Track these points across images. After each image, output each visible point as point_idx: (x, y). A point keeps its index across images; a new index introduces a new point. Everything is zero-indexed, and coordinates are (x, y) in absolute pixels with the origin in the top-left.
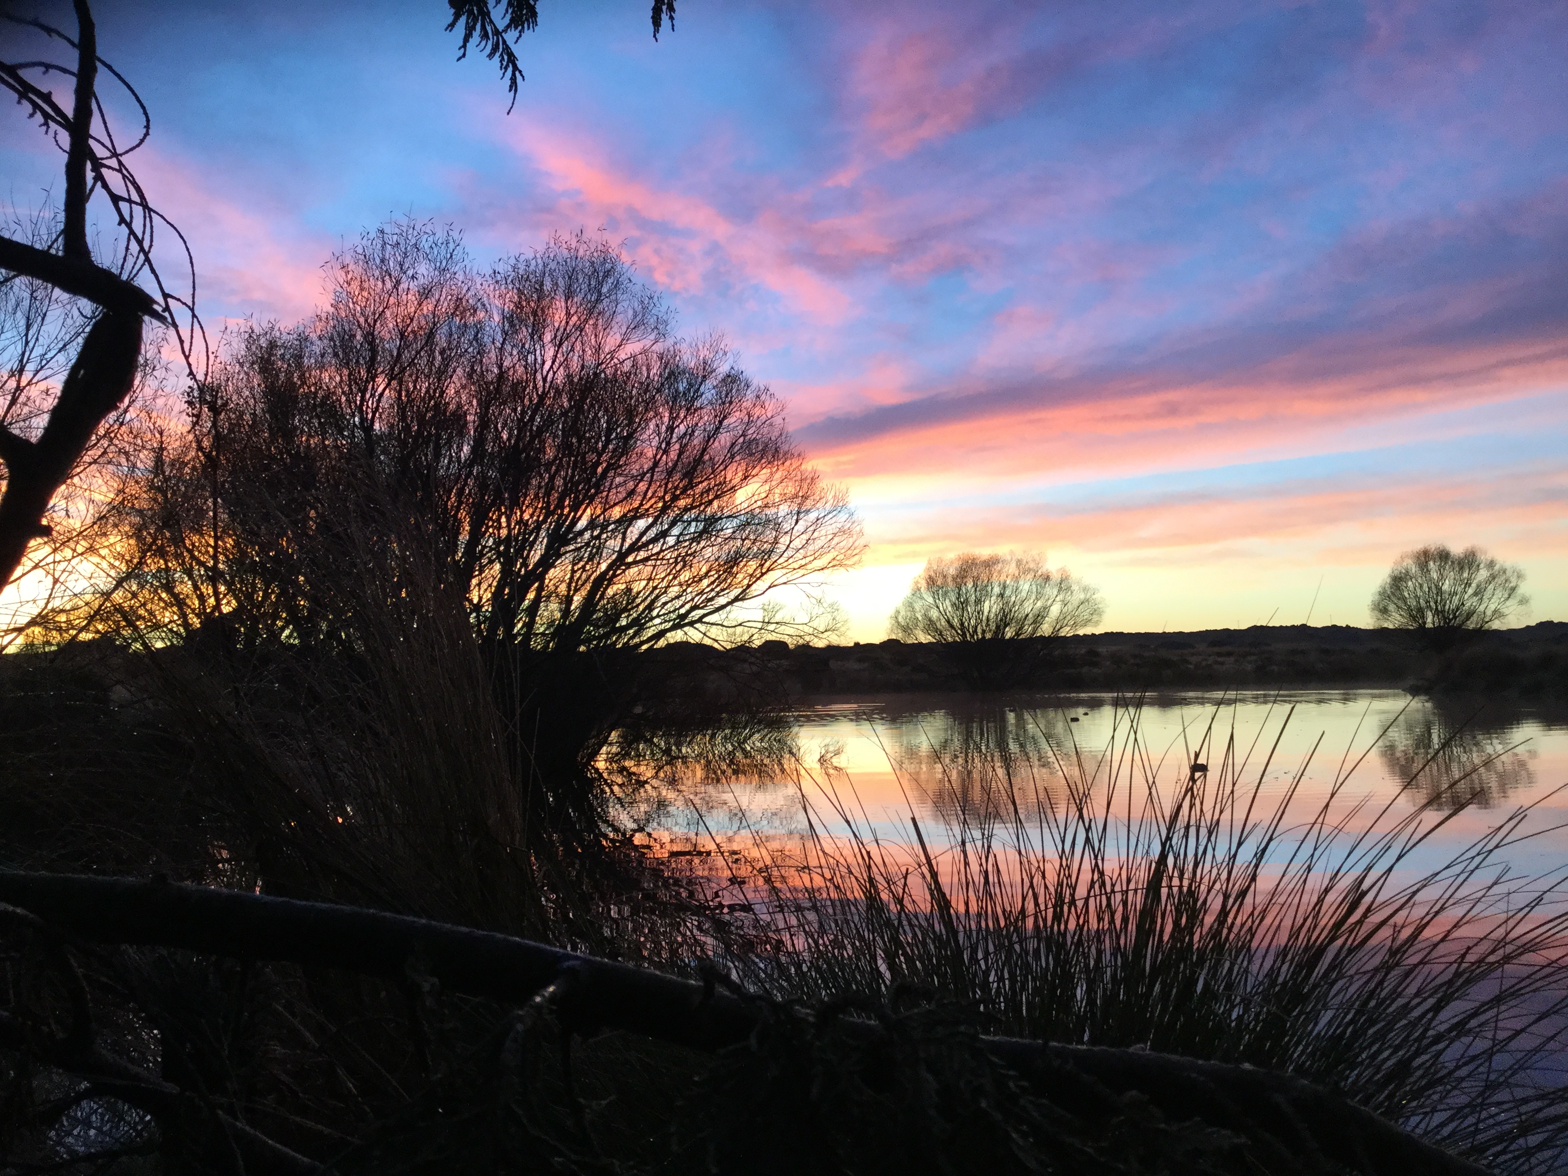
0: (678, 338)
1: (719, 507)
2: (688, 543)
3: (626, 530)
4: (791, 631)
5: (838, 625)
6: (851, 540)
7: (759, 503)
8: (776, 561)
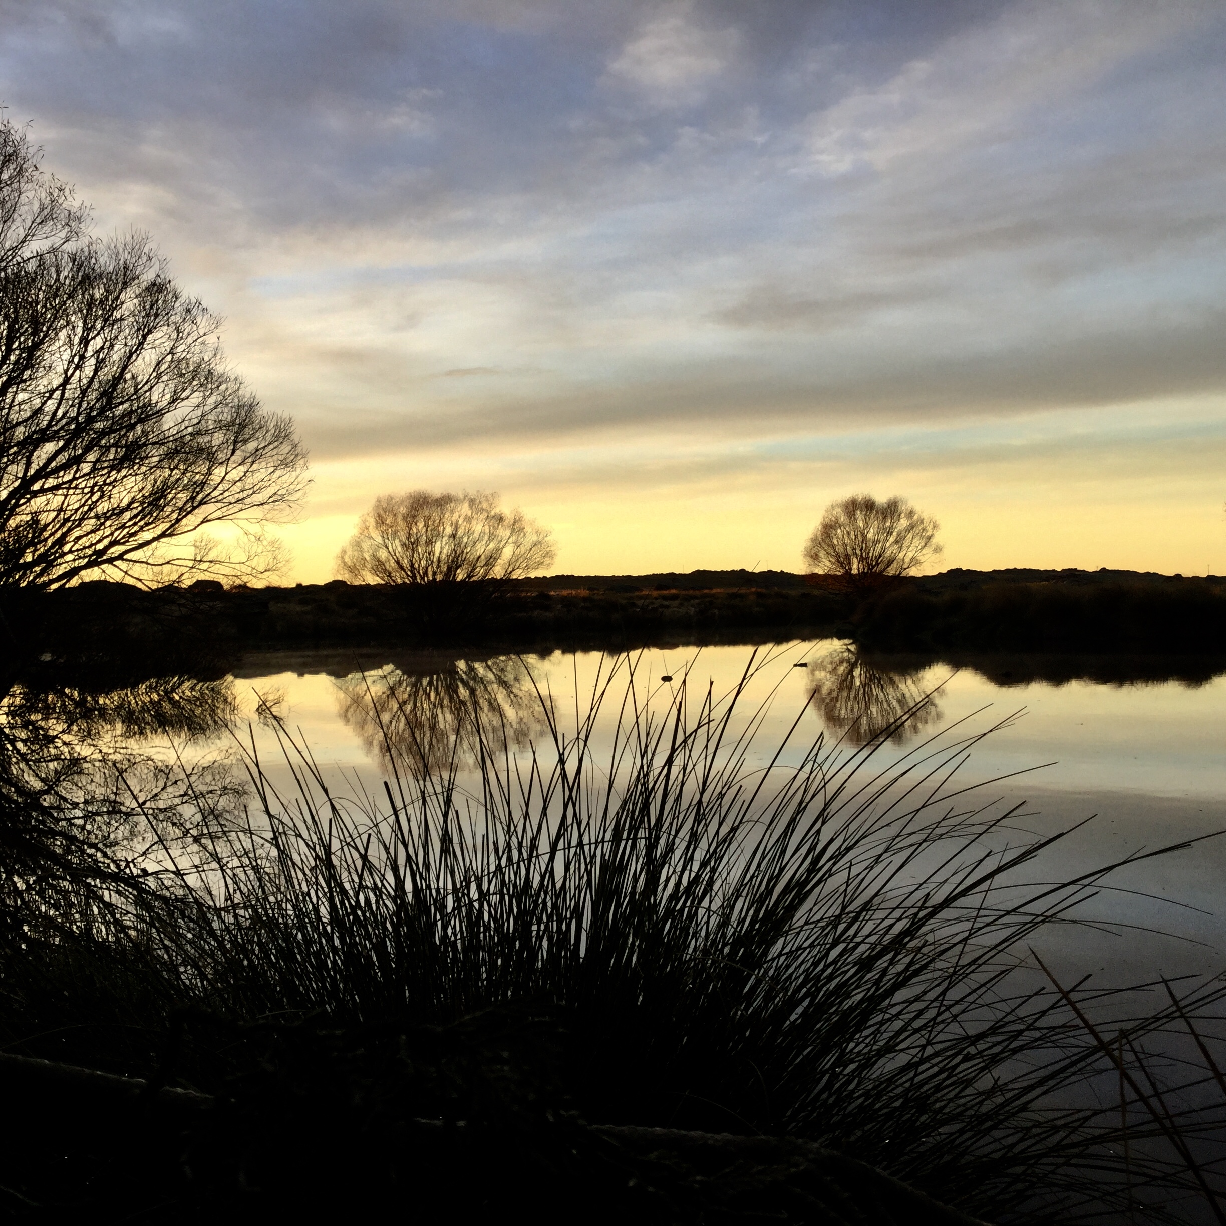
0: (94, 239)
1: (143, 432)
2: (106, 471)
3: (31, 454)
4: (227, 571)
5: (280, 565)
6: (294, 474)
7: (190, 430)
8: (209, 494)
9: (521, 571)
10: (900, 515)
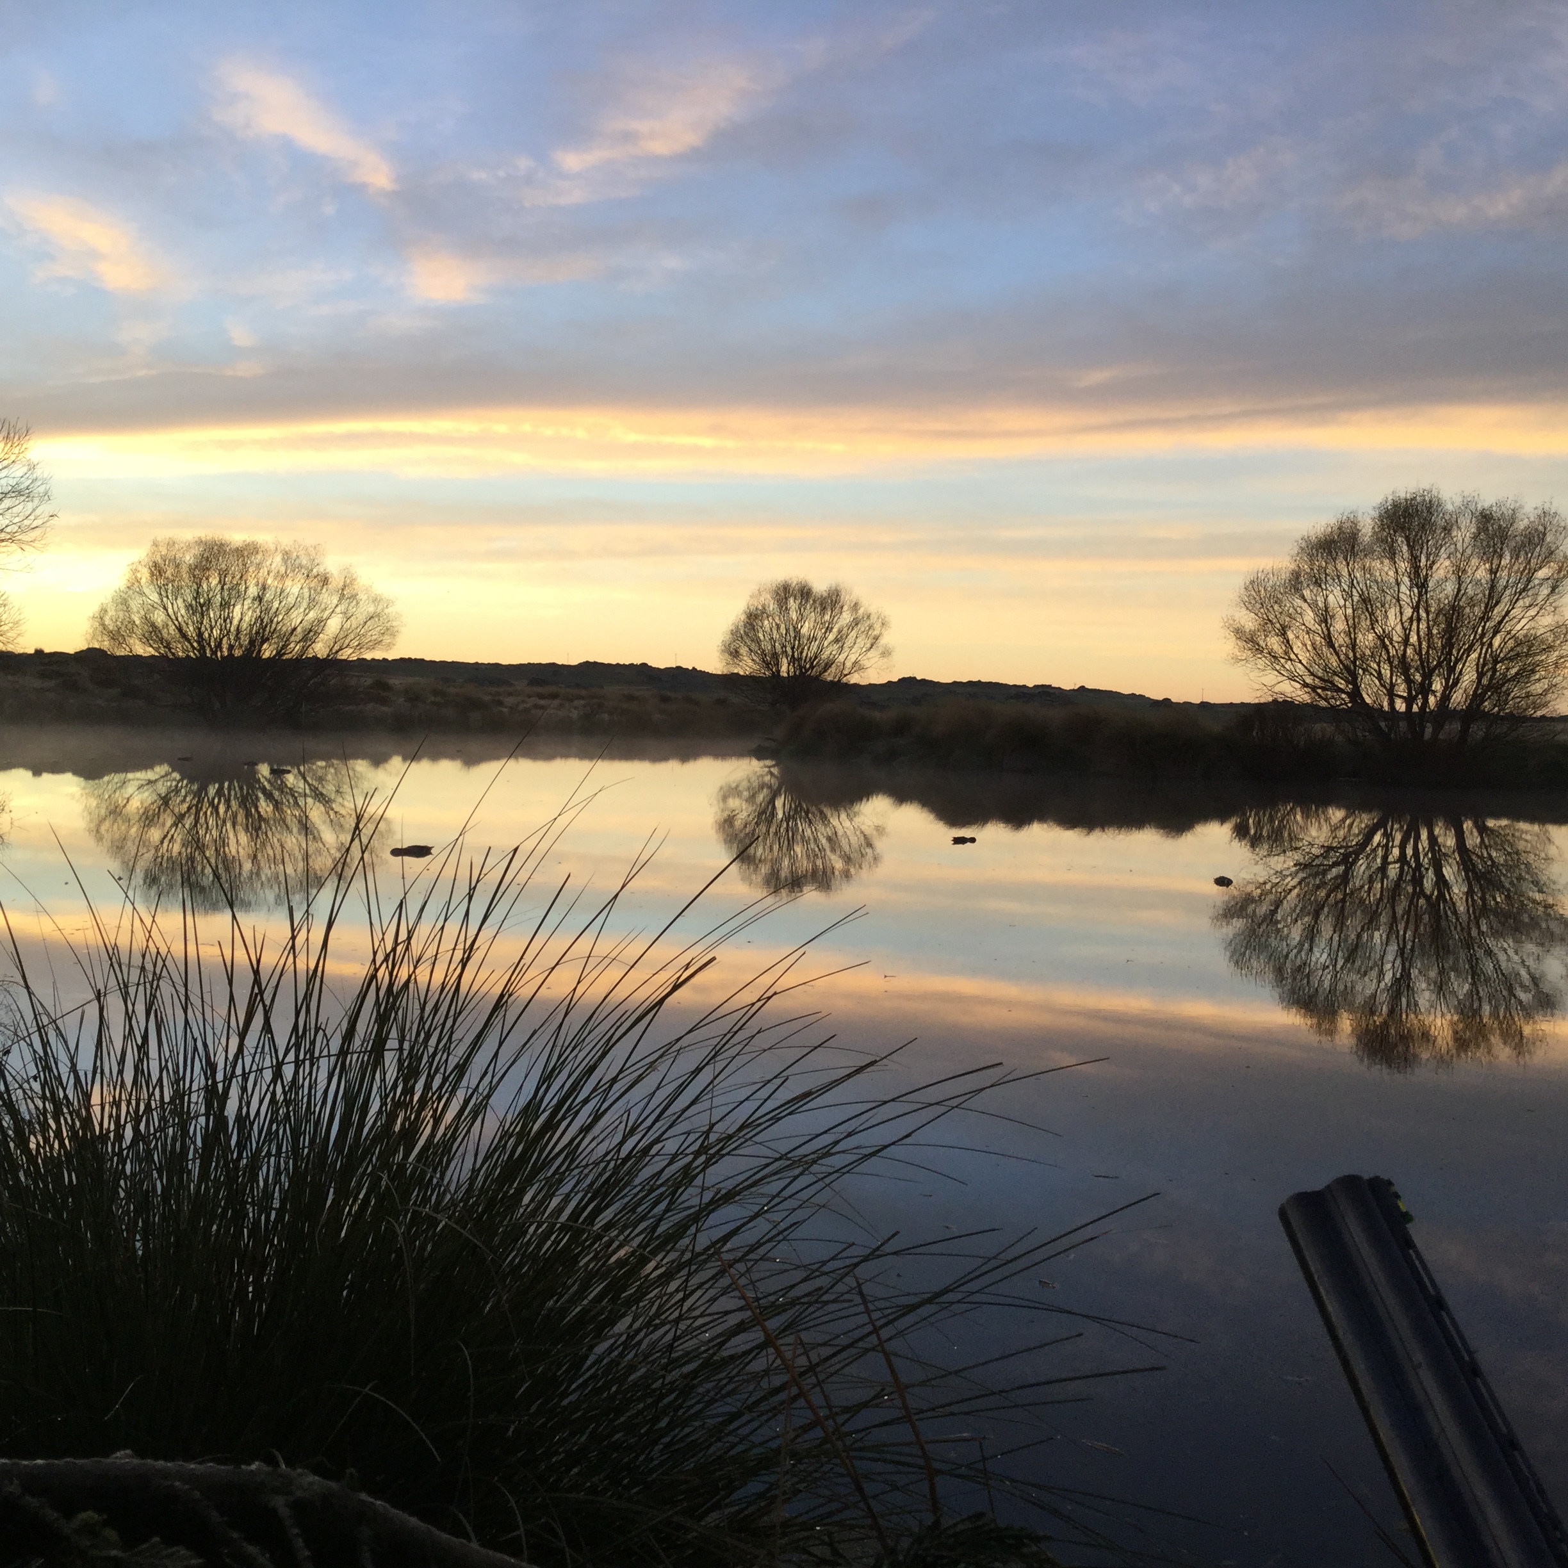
9: (351, 651)
10: (842, 607)
